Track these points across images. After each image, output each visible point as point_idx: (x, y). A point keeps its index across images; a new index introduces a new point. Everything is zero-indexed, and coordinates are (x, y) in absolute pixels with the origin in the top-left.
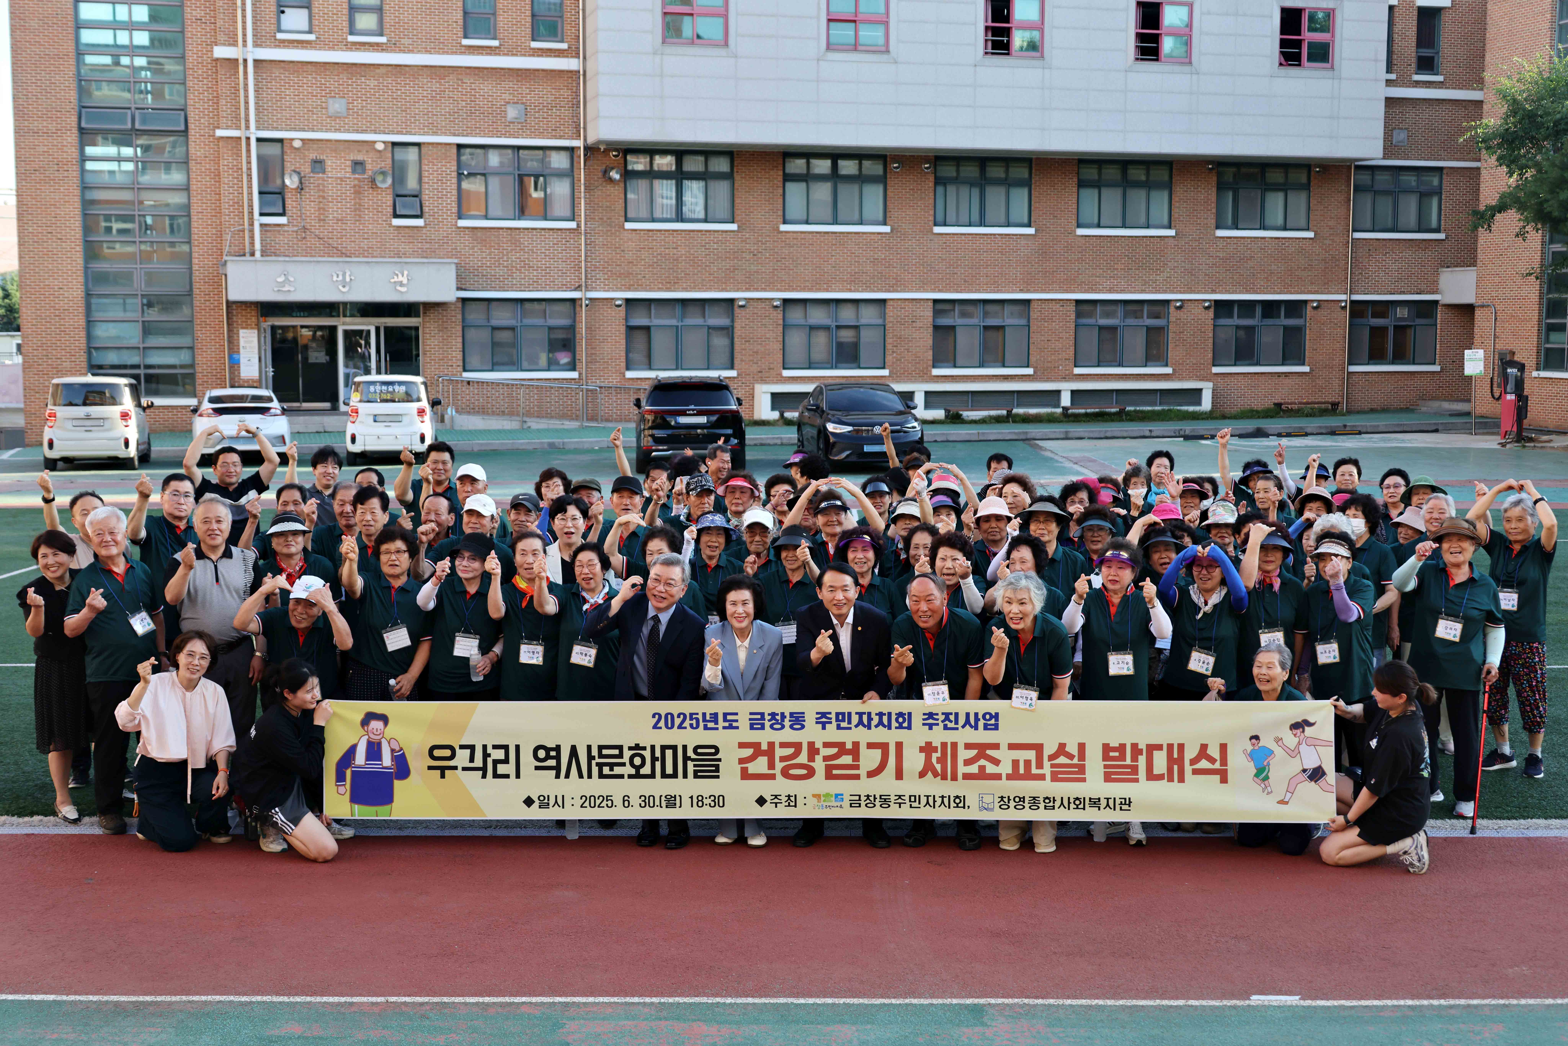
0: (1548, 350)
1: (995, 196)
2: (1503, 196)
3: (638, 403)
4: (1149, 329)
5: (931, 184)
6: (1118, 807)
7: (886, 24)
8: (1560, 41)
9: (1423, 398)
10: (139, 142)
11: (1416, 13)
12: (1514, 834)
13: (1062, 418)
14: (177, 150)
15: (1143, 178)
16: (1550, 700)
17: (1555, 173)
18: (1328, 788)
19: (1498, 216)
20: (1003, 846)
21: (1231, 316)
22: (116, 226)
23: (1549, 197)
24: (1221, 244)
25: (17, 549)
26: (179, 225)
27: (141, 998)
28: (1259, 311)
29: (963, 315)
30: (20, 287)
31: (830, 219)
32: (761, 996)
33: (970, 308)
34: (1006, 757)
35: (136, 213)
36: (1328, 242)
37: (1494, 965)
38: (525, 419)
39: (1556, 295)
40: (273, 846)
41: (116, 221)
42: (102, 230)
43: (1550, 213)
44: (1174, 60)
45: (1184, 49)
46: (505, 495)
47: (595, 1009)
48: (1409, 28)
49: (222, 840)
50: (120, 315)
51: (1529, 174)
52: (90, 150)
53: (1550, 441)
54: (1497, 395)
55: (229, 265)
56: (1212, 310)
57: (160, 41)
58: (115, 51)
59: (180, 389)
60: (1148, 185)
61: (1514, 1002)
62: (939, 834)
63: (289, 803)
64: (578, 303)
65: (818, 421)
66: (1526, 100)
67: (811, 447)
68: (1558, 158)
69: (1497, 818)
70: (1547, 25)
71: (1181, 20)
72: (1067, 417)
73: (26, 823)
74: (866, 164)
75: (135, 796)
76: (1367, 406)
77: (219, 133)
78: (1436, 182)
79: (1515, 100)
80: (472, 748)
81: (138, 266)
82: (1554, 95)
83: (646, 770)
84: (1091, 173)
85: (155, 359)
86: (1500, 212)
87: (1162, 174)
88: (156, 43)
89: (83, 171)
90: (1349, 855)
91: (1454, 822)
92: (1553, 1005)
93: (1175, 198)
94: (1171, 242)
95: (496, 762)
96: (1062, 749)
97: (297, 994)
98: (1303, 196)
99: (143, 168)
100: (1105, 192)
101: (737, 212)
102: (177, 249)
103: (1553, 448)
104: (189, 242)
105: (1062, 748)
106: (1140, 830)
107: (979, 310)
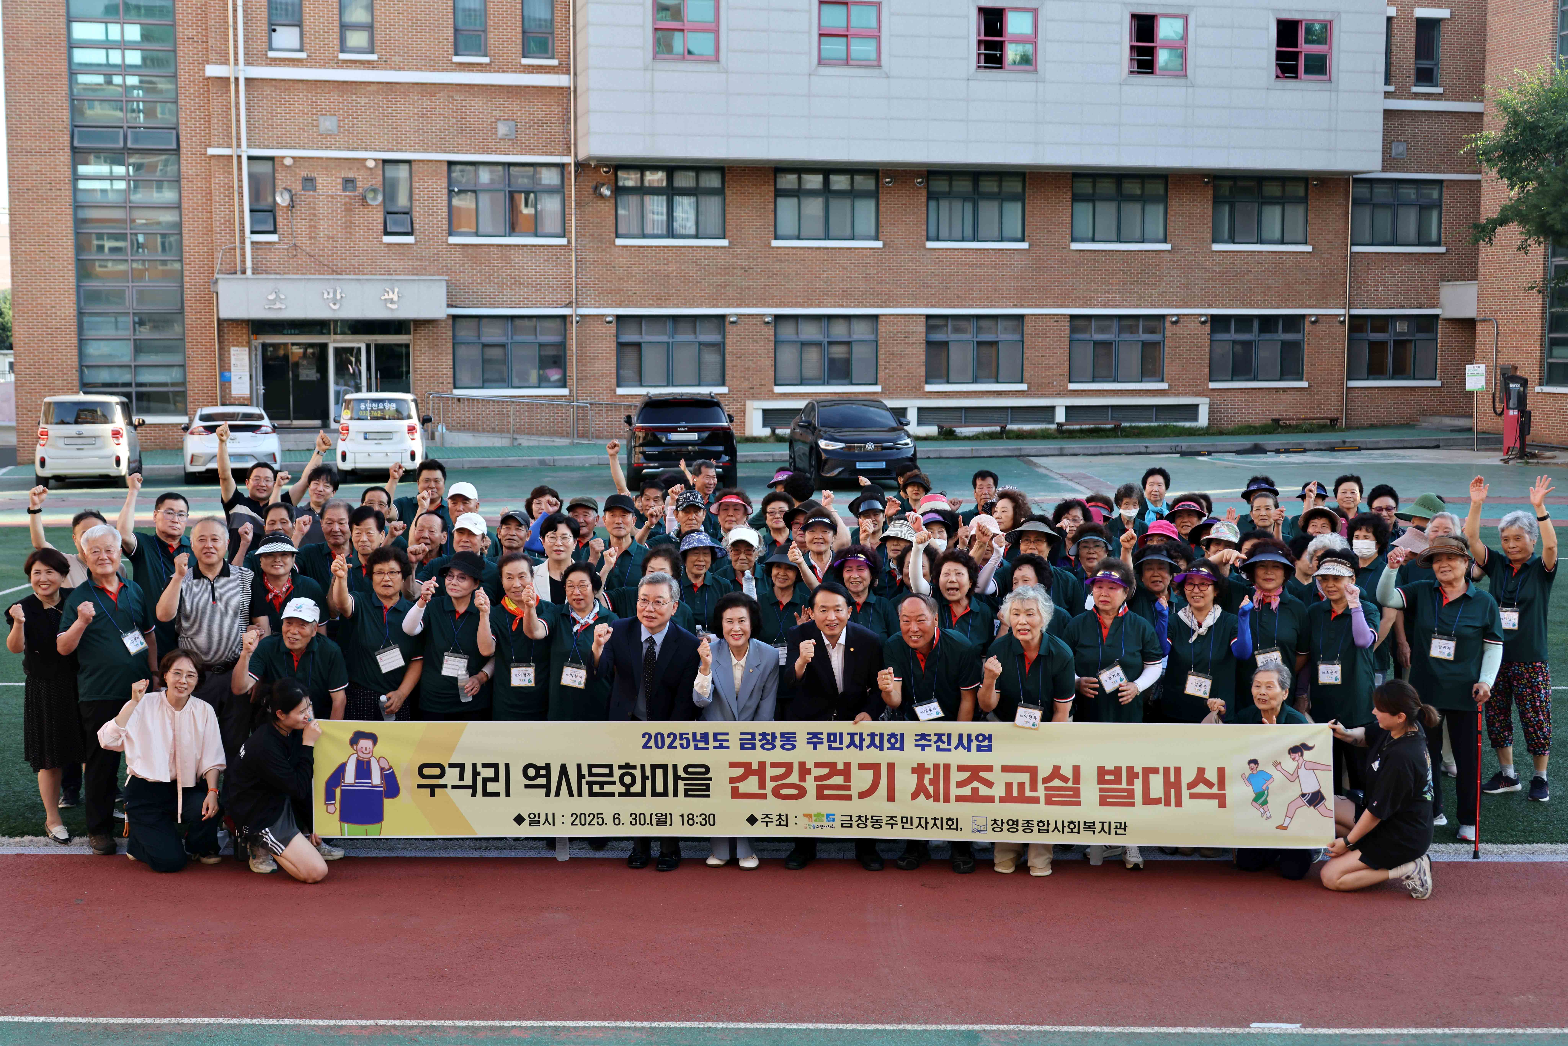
0: (1551, 365)
1: (988, 210)
2: (1504, 209)
3: (629, 420)
4: (1145, 344)
5: (924, 199)
6: (1113, 831)
7: (878, 38)
8: (1561, 52)
9: (1423, 414)
10: (131, 160)
11: (1414, 24)
12: (1520, 859)
13: (1057, 435)
14: (169, 169)
15: (1138, 192)
16: (1555, 722)
17: (1557, 186)
18: (1328, 813)
19: (1500, 230)
20: (998, 869)
21: (1227, 330)
22: (108, 244)
23: (1551, 210)
24: (1217, 258)
25: (9, 567)
26: (170, 243)
27: (130, 1021)
28: (1256, 326)
29: (957, 330)
30: (13, 306)
31: (821, 234)
32: (752, 1021)
33: (963, 324)
34: (999, 779)
35: (128, 231)
36: (1326, 256)
37: (1498, 993)
38: (515, 436)
39: (1559, 310)
40: (262, 866)
41: (108, 239)
42: (94, 248)
43: (1553, 225)
44: (1169, 73)
45: (1179, 61)
46: (495, 513)
47: (585, 1034)
48: (1407, 39)
49: (212, 860)
50: (111, 333)
51: (1531, 186)
52: (82, 169)
53: (1554, 457)
54: (1499, 410)
55: (220, 283)
56: (1209, 324)
57: (152, 60)
58: (108, 70)
59: (172, 407)
60: (1143, 199)
61: (1520, 1031)
62: (933, 857)
63: (279, 823)
64: (568, 320)
65: (810, 438)
66: (1527, 111)
67: (802, 464)
68: (1560, 171)
69: (1502, 842)
70: (1548, 36)
71: (1175, 32)
72: (1062, 433)
73: (17, 843)
74: (858, 178)
75: (125, 816)
76: (1366, 422)
77: (211, 151)
78: (1435, 195)
79: (1516, 112)
80: (461, 766)
81: (130, 284)
82: (1556, 107)
83: (637, 788)
84: (1086, 187)
85: (147, 377)
86: (1501, 225)
87: (1157, 188)
88: (148, 62)
89: (75, 190)
90: (1351, 879)
91: (1458, 846)
92: (1560, 1035)
93: (1170, 212)
94: (1167, 256)
95: (485, 781)
96: (1056, 772)
97: (286, 1017)
98: (1300, 210)
99: (135, 187)
100: (1099, 206)
101: (728, 228)
102: (169, 267)
103: (1556, 464)
104: (181, 261)
105: (1056, 769)
106: (1137, 853)
107: (973, 325)
